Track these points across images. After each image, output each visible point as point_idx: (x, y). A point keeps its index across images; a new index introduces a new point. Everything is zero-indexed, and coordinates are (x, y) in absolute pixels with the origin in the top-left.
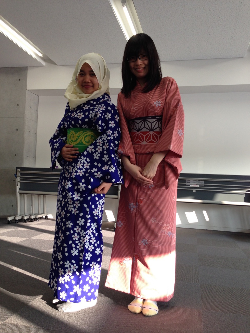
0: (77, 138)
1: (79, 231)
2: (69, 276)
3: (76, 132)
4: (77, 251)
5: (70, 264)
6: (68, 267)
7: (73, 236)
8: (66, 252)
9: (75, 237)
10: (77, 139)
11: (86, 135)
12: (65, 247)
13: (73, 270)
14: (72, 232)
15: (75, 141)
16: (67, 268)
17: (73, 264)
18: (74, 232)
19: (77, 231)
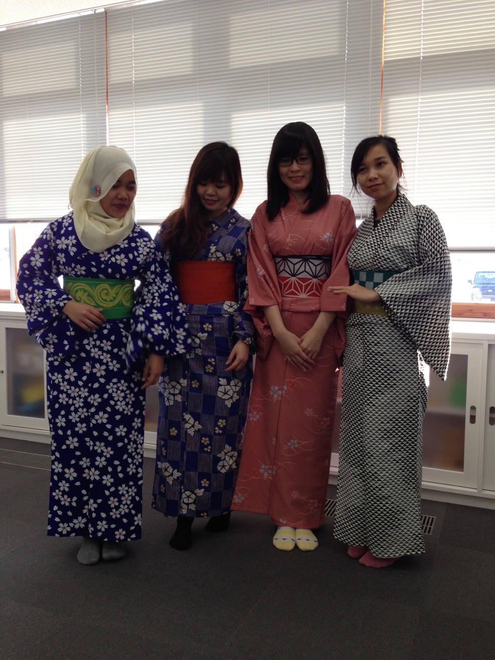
1: (136, 437)
3: (112, 286)
5: (127, 488)
6: (125, 492)
7: (129, 447)
8: (120, 472)
9: (130, 448)
12: (117, 466)
13: (132, 495)
14: (126, 441)
16: (123, 495)
18: (129, 440)
19: (133, 439)
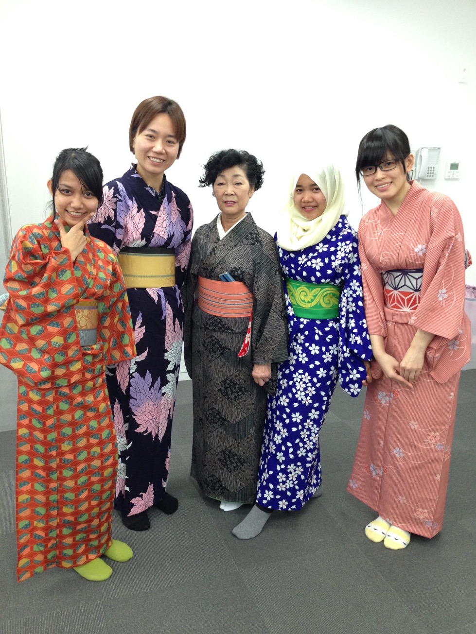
0: (313, 298)
1: (310, 426)
2: (293, 481)
3: (310, 289)
4: (305, 450)
10: (312, 300)
11: (325, 293)
15: (309, 302)
17: (298, 466)
